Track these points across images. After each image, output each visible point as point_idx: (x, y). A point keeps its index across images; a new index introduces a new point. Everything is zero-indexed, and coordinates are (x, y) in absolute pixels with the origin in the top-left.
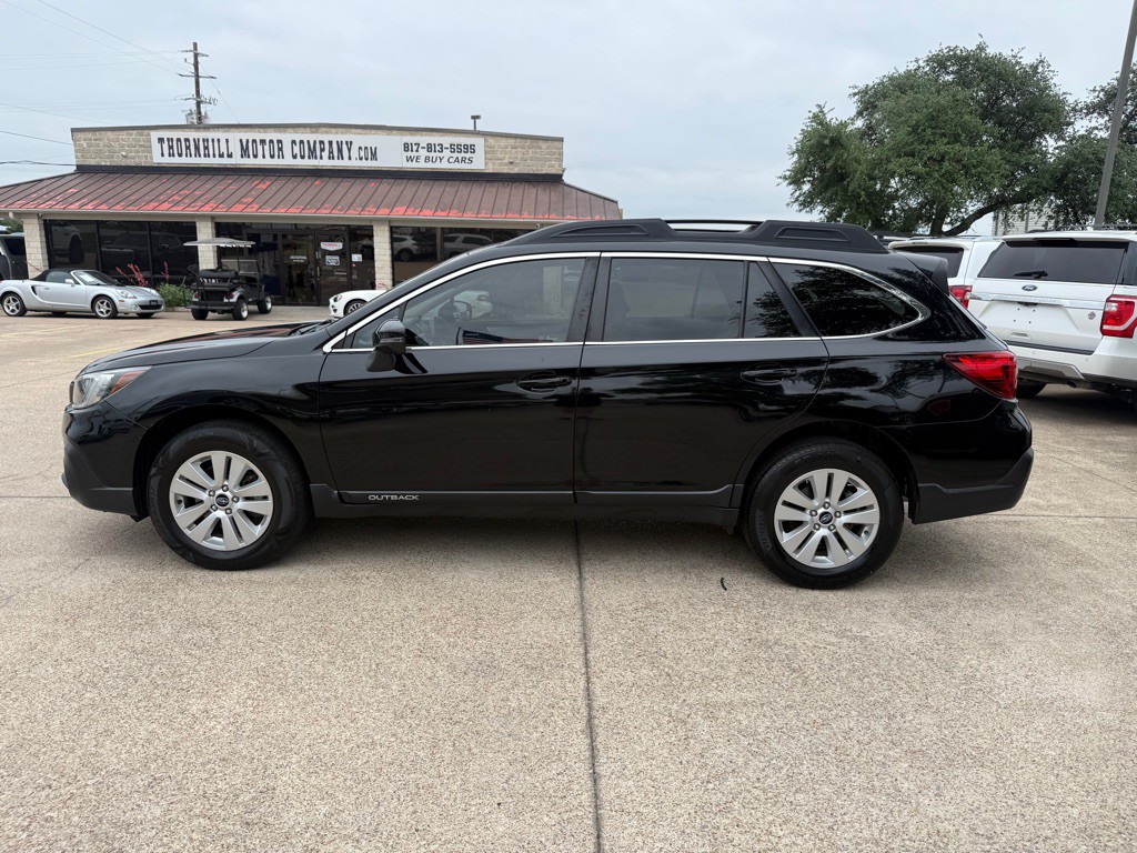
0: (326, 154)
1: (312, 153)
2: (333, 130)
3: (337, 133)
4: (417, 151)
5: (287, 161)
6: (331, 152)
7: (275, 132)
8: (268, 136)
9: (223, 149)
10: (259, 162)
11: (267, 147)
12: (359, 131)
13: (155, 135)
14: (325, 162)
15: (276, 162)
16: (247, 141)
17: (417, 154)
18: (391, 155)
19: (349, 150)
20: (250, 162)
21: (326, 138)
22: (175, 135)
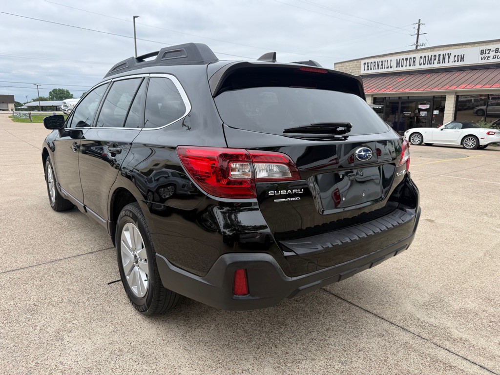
0: (436, 62)
1: (430, 62)
2: (442, 49)
3: (444, 50)
4: (489, 53)
5: (417, 67)
6: (439, 60)
7: (413, 53)
8: (408, 56)
9: (389, 65)
10: (405, 69)
11: (408, 61)
12: (456, 47)
13: (363, 62)
14: (436, 65)
15: (412, 68)
16: (400, 59)
17: (489, 55)
18: (473, 57)
19: (449, 58)
20: (400, 69)
21: (437, 53)
22: (370, 61)
